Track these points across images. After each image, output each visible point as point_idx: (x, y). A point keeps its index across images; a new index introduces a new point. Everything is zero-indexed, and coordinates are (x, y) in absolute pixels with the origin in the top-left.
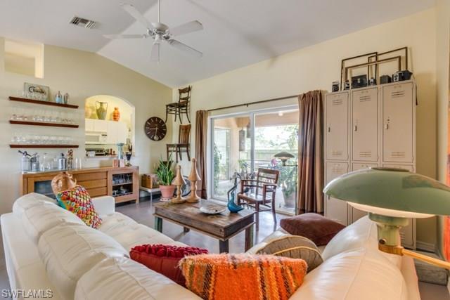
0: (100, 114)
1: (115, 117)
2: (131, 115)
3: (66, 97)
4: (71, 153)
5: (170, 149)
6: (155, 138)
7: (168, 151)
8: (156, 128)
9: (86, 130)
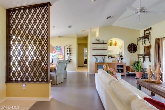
0: (111, 44)
1: (115, 45)
2: (122, 44)
3: (104, 41)
4: (105, 57)
5: (139, 56)
6: (132, 52)
7: (138, 57)
8: (132, 48)
9: (109, 50)
